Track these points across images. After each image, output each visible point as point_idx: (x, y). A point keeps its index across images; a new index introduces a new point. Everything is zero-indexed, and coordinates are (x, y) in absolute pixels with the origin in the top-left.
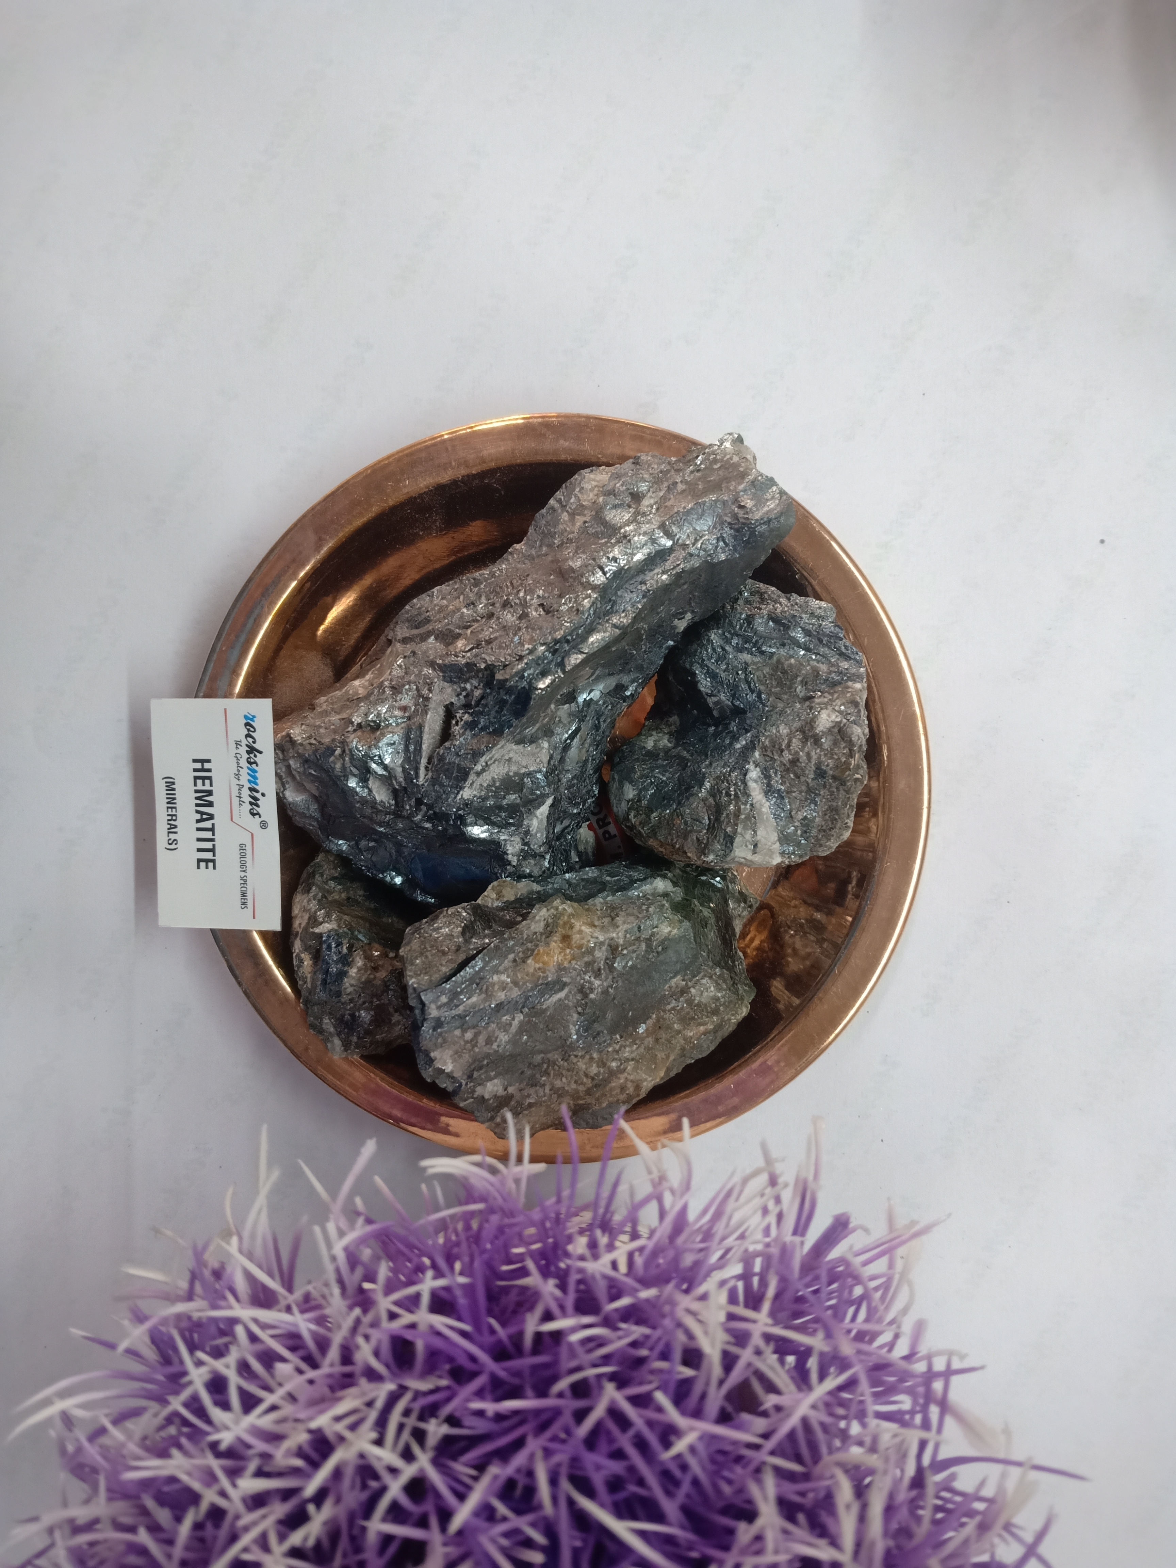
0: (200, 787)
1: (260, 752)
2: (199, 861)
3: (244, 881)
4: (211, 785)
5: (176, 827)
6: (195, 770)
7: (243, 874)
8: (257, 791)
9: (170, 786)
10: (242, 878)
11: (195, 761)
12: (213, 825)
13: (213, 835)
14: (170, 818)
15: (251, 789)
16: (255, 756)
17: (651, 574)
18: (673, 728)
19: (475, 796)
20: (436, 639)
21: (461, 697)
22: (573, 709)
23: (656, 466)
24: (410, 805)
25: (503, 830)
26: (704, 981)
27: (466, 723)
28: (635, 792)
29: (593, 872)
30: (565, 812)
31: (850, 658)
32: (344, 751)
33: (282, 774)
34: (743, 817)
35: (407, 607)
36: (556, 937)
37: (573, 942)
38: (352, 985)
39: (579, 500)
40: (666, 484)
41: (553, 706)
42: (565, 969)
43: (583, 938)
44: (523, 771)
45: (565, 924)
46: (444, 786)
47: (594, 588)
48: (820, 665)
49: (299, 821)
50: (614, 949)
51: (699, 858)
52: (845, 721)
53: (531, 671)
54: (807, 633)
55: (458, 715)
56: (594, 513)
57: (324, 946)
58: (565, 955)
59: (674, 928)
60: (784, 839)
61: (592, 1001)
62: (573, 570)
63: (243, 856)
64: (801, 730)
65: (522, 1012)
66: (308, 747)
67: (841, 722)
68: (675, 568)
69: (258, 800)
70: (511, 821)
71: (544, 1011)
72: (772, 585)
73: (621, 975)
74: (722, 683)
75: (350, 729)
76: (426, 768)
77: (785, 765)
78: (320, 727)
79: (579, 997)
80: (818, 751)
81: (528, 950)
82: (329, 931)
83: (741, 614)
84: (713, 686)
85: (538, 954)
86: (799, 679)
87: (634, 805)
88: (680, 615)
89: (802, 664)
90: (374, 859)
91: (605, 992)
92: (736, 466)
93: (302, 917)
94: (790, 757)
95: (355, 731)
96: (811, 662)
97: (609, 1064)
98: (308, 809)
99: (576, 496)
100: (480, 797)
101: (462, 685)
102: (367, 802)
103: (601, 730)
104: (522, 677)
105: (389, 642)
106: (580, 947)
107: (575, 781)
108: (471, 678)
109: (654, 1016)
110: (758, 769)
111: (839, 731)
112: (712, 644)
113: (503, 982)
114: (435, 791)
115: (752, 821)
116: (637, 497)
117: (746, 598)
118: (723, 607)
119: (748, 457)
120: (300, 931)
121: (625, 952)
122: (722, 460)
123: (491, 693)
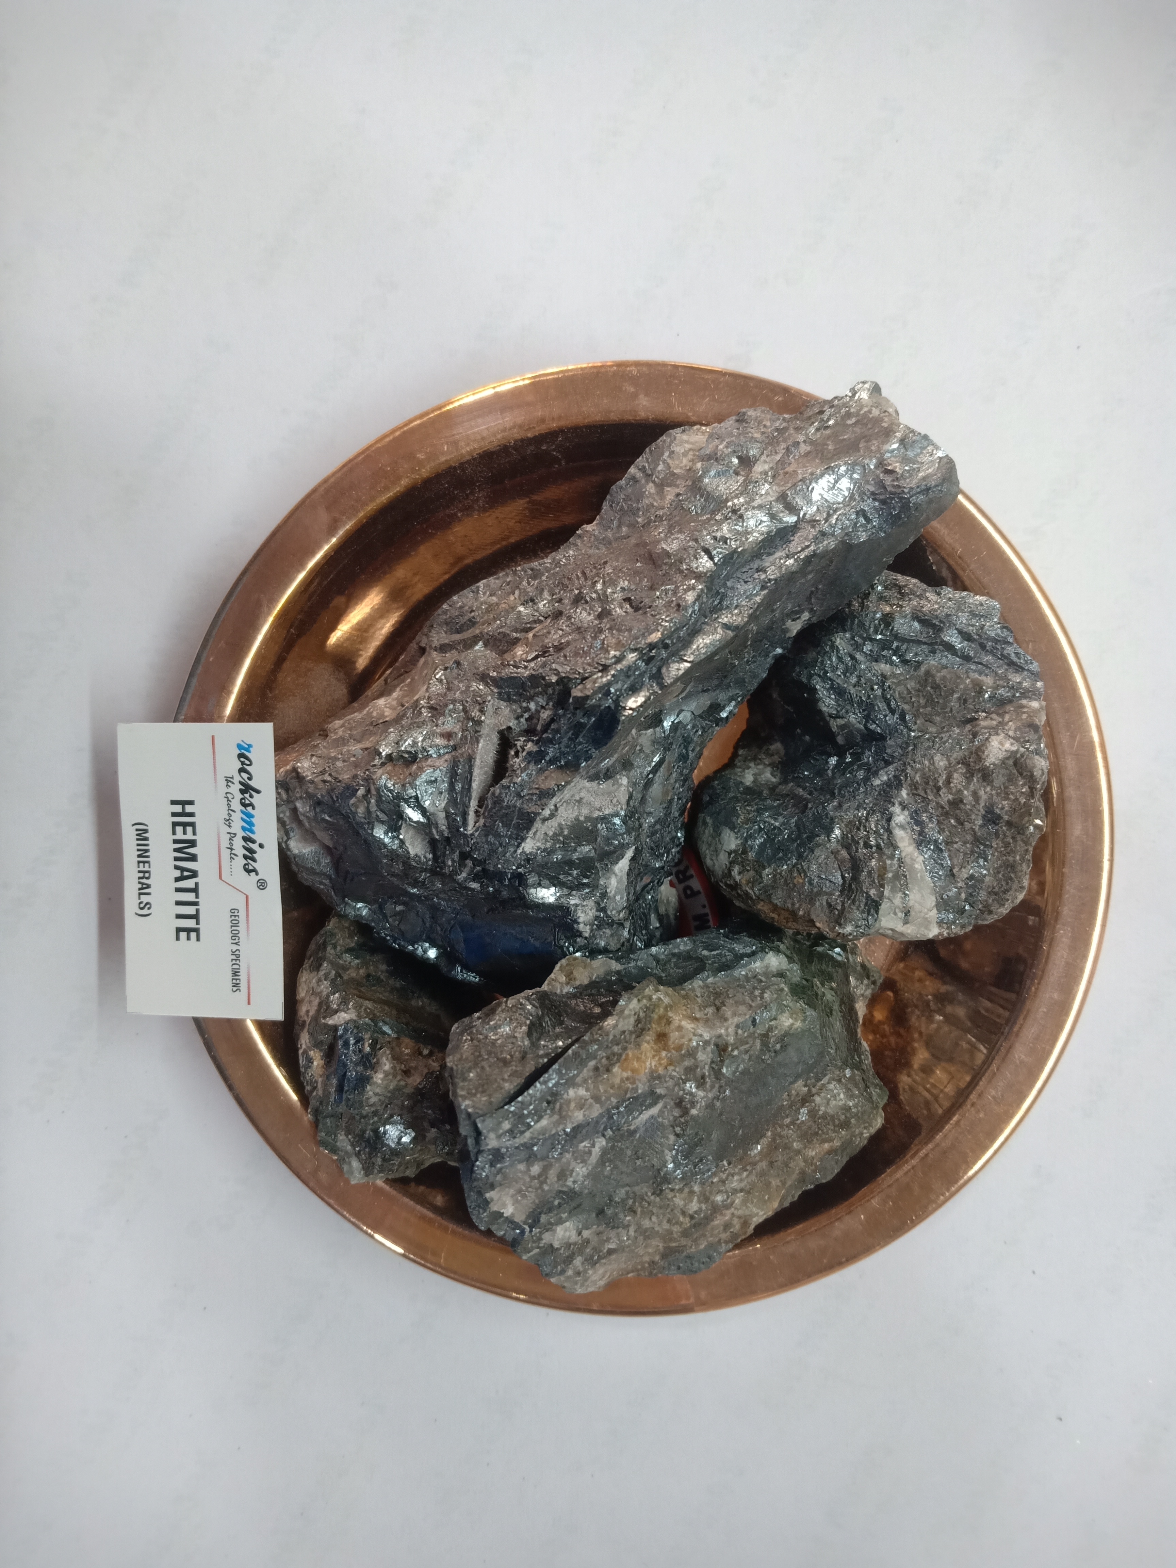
0: (180, 835)
1: (258, 792)
2: (179, 930)
3: (236, 956)
4: (194, 833)
5: (148, 886)
6: (174, 814)
7: (235, 947)
8: (253, 842)
9: (142, 834)
10: (233, 953)
11: (173, 802)
12: (197, 884)
13: (197, 897)
14: (141, 875)
15: (245, 839)
16: (251, 796)
17: (771, 558)
18: (776, 758)
19: (539, 849)
20: (486, 645)
21: (522, 720)
22: (658, 735)
23: (768, 424)
24: (453, 861)
25: (574, 893)
26: (831, 1086)
27: (529, 753)
28: (739, 842)
29: (685, 944)
30: (646, 866)
31: (1023, 669)
32: (368, 791)
33: (286, 819)
34: (890, 875)
35: (445, 606)
36: (649, 1037)
37: (670, 1042)
38: (376, 1094)
39: (669, 467)
40: (783, 445)
41: (634, 731)
42: (659, 1077)
43: (682, 1037)
44: (596, 814)
45: (661, 1018)
46: (501, 836)
47: (698, 576)
48: (983, 678)
49: (306, 878)
50: (721, 1049)
51: (832, 929)
52: (1022, 750)
53: (619, 685)
54: (966, 636)
55: (519, 744)
56: (689, 483)
57: (340, 1043)
58: (660, 1059)
59: (796, 1020)
60: (943, 904)
61: (693, 1118)
62: (668, 555)
63: (235, 924)
64: (964, 762)
65: (604, 1136)
66: (321, 785)
67: (1017, 752)
68: (803, 550)
69: (255, 852)
70: (585, 881)
71: (632, 1133)
72: (914, 577)
73: (729, 1082)
74: (851, 701)
75: (377, 761)
76: (476, 812)
77: (943, 808)
78: (336, 759)
79: (677, 1113)
80: (988, 789)
81: (614, 1054)
82: (347, 1023)
83: (875, 613)
84: (839, 705)
85: (626, 1060)
86: (956, 696)
87: (739, 857)
88: (794, 615)
89: (959, 677)
90: (403, 927)
91: (710, 1106)
92: (877, 421)
93: (310, 1002)
94: (950, 797)
95: (383, 764)
96: (972, 674)
97: (712, 1198)
98: (319, 863)
99: (664, 462)
100: (545, 850)
101: (524, 704)
102: (398, 855)
103: (689, 761)
104: (608, 693)
105: (422, 651)
106: (679, 1048)
107: (658, 827)
108: (537, 694)
109: (769, 1134)
110: (906, 813)
111: (1015, 764)
112: (838, 651)
113: (581, 1098)
114: (487, 842)
115: (902, 880)
116: (746, 462)
117: (880, 593)
118: (849, 605)
119: (890, 410)
120: (308, 1021)
121: (736, 1053)
122: (857, 414)
123: (564, 715)
